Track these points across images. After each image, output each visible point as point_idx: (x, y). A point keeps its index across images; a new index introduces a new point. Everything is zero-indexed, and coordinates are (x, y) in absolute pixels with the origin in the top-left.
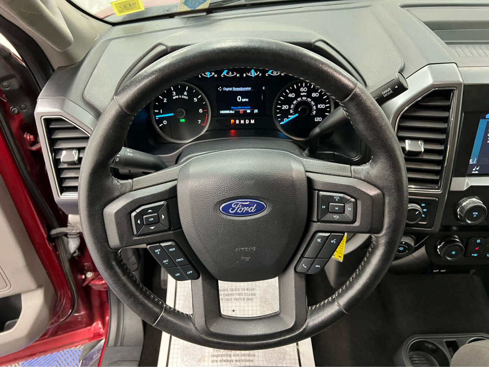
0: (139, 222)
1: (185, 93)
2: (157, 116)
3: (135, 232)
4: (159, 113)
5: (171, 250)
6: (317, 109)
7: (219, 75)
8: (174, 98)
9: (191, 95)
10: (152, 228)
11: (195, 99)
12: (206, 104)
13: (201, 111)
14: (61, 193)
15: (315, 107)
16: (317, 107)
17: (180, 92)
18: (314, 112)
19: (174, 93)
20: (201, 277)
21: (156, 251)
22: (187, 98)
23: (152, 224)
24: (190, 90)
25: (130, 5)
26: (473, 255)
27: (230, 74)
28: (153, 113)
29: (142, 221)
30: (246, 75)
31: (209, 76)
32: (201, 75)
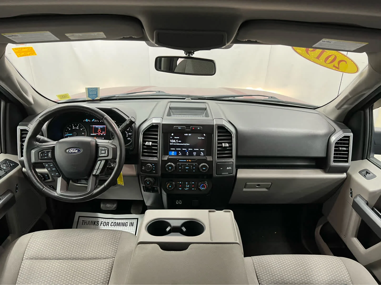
0: (42, 155)
1: (78, 127)
2: (66, 135)
3: (40, 158)
4: (67, 134)
5: (51, 165)
6: (128, 135)
7: (91, 121)
8: (73, 128)
9: (80, 128)
10: (46, 157)
11: (81, 129)
12: (85, 131)
13: (83, 133)
14: (21, 157)
15: (127, 134)
16: (128, 134)
17: (75, 126)
18: (127, 136)
19: (73, 126)
20: (61, 177)
21: (46, 165)
22: (78, 128)
23: (46, 156)
24: (80, 125)
25: (65, 96)
26: (179, 189)
27: (95, 121)
28: (64, 133)
29: (43, 155)
30: (101, 121)
31: (87, 121)
32: (84, 121)
